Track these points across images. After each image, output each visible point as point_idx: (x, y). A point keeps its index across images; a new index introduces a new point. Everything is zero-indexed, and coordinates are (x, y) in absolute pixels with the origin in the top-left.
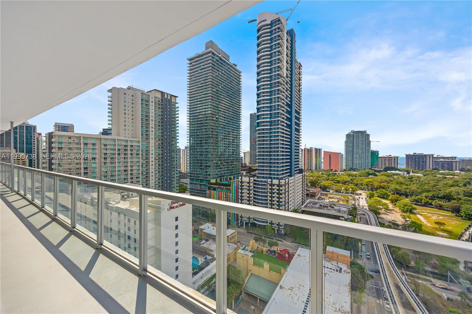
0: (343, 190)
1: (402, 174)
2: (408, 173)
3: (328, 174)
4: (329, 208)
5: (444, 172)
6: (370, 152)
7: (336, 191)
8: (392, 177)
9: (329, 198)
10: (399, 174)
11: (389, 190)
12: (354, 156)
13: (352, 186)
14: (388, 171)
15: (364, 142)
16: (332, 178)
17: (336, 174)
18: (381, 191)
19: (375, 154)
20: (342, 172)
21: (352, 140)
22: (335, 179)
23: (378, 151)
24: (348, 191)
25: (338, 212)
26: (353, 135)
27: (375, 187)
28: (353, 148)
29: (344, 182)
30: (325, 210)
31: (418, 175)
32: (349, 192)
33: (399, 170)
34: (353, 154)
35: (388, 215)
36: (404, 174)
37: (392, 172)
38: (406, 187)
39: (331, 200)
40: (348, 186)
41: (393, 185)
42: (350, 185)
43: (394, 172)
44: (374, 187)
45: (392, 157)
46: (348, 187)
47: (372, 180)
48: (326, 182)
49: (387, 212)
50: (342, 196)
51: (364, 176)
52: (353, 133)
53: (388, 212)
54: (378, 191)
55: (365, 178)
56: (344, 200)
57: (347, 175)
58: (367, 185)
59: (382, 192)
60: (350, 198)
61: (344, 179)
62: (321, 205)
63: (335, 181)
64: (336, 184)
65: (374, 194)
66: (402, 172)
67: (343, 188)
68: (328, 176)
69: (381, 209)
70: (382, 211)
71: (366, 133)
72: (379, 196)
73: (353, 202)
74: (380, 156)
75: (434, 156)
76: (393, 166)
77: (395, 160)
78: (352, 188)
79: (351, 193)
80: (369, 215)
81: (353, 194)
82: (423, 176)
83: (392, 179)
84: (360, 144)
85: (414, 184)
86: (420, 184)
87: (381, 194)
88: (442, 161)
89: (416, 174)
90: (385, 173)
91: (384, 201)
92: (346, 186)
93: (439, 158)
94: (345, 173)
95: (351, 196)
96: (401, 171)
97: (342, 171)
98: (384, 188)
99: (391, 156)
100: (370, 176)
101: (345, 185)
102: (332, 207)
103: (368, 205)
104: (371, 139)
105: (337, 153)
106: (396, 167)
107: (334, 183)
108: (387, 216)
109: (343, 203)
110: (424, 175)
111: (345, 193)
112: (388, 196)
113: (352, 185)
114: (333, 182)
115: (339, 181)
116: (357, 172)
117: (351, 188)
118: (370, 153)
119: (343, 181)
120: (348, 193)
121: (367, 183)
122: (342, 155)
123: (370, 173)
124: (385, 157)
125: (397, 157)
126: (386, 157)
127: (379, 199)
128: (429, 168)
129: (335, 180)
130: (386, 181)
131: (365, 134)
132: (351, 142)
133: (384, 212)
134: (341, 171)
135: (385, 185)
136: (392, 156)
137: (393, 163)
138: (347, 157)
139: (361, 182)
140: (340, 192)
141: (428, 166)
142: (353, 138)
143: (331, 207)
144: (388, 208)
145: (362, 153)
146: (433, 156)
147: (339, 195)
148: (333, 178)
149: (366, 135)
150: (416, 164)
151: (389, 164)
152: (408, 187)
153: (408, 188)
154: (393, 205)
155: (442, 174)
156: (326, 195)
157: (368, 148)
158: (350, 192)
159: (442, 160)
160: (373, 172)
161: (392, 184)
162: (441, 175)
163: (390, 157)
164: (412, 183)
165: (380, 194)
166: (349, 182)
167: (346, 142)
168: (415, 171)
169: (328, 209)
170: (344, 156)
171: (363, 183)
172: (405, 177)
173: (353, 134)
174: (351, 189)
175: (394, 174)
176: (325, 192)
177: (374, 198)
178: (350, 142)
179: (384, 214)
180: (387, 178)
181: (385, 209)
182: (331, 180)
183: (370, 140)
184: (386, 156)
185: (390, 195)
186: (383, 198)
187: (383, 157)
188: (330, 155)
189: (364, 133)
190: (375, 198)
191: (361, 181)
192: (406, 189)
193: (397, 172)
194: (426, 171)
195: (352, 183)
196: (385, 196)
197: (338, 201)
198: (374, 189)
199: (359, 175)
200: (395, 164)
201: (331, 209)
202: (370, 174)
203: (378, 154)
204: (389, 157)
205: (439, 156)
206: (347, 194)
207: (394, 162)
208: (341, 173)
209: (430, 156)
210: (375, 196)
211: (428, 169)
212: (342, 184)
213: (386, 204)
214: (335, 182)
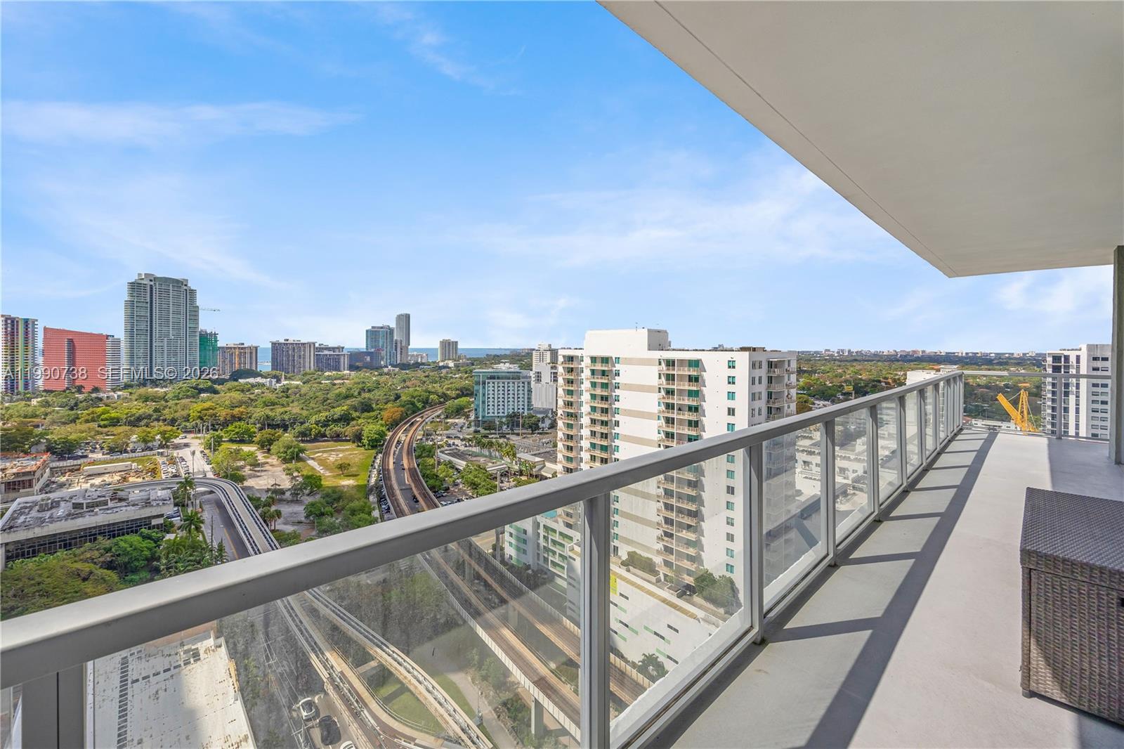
0: (135, 442)
1: (268, 385)
2: (279, 381)
3: (72, 402)
4: (110, 504)
5: (330, 374)
6: (198, 334)
7: (112, 451)
8: (252, 391)
9: (90, 475)
10: (263, 385)
11: (252, 421)
12: (154, 344)
13: (161, 426)
14: (240, 380)
15: (182, 309)
16: (89, 414)
17: (101, 399)
18: (236, 427)
19: (207, 340)
20: (120, 393)
21: (148, 300)
22: (101, 415)
23: (215, 334)
24: (150, 444)
25: (143, 507)
26: (151, 285)
27: (222, 419)
28: (151, 321)
29: (132, 419)
30: (96, 514)
31: (295, 383)
32: (155, 444)
33: (262, 376)
34: (151, 340)
35: (259, 476)
36: (271, 382)
37: (248, 380)
38: (282, 410)
39: (97, 481)
40: (149, 429)
41: (258, 410)
42: (155, 427)
43: (251, 380)
44: (219, 419)
45: (245, 348)
46: (149, 433)
47: (213, 404)
48: (69, 428)
49: (255, 471)
50: (133, 462)
51: (188, 397)
52: (151, 281)
53: (258, 471)
54: (230, 428)
55: (191, 402)
56: (142, 471)
57: (136, 400)
58: (201, 418)
59: (240, 428)
60: (160, 460)
61: (134, 411)
62: (77, 506)
63: (102, 420)
64: (106, 429)
65: (222, 437)
66: (268, 380)
67: (134, 438)
68: (72, 409)
69: (242, 467)
70: (245, 471)
71: (186, 285)
72: (231, 441)
73: (170, 470)
74: (219, 344)
75: (317, 345)
76: (248, 367)
77: (251, 353)
78: (163, 433)
79: (161, 446)
80: (223, 490)
81: (168, 447)
82: (301, 384)
83: (252, 396)
84: (171, 312)
85: (293, 402)
86: (303, 401)
87: (237, 433)
88: (326, 355)
89: (293, 382)
90: (236, 383)
91: (246, 448)
92: (144, 431)
93: (323, 348)
94: (131, 393)
95: (162, 454)
96: (266, 378)
97: (120, 390)
98: (240, 419)
99: (242, 346)
100: (202, 395)
101: (137, 427)
102: (121, 500)
103: (211, 466)
104: (198, 303)
105: (100, 335)
106: (254, 369)
107: (99, 426)
108: (257, 479)
109: (140, 480)
110: (304, 383)
111: (143, 451)
112: (251, 435)
113: (161, 423)
114: (94, 425)
115: (114, 418)
116: (166, 387)
117: (161, 433)
118: (198, 338)
119: (130, 416)
120: (152, 449)
121: (200, 412)
122: (118, 341)
123: (201, 386)
124: (231, 348)
125: (256, 348)
126: (235, 348)
127: (234, 446)
128: (310, 368)
129: (103, 417)
130: (241, 404)
131: (185, 288)
132: (144, 305)
133: (251, 472)
134: (114, 390)
135: (243, 412)
136: (246, 345)
137: (248, 360)
138: (132, 347)
139: (185, 413)
140: (125, 449)
141: (307, 364)
142: (151, 295)
143: (115, 499)
144: (257, 461)
145: (178, 336)
146: (314, 345)
147: (123, 460)
148: (93, 413)
149: (186, 290)
150: (289, 361)
151: (240, 364)
152: (285, 409)
153: (286, 412)
154: (264, 453)
155: (328, 378)
156: (75, 470)
157: (192, 326)
158: (157, 444)
159: (326, 352)
160: (210, 384)
161: (256, 407)
162: (328, 380)
163: (242, 348)
164: (290, 400)
165: (234, 434)
166: (149, 417)
167: (130, 305)
168: (288, 375)
169: (108, 509)
170: (123, 345)
171: (189, 415)
172: (276, 390)
173: (152, 283)
174: (158, 437)
175: (253, 386)
176: (70, 463)
177: (222, 447)
178: (140, 305)
179: (251, 477)
180: (242, 395)
181: (251, 465)
182: (87, 421)
183: (197, 305)
184: (234, 345)
185: (255, 433)
186: (242, 441)
187: (227, 348)
188: (71, 341)
189: (182, 285)
190: (225, 446)
191: (183, 410)
192: (282, 413)
193: (259, 380)
194: (305, 374)
195: (158, 420)
196: (246, 436)
197: (125, 479)
198: (220, 424)
199: (175, 397)
200: (251, 363)
201: (119, 504)
202: (201, 391)
203: (216, 341)
204: (239, 348)
205: (322, 346)
206: (148, 453)
207: (251, 358)
208: (116, 396)
209: (310, 344)
210: (224, 441)
211: (307, 370)
212: (129, 427)
213: (251, 454)
214: (102, 423)
